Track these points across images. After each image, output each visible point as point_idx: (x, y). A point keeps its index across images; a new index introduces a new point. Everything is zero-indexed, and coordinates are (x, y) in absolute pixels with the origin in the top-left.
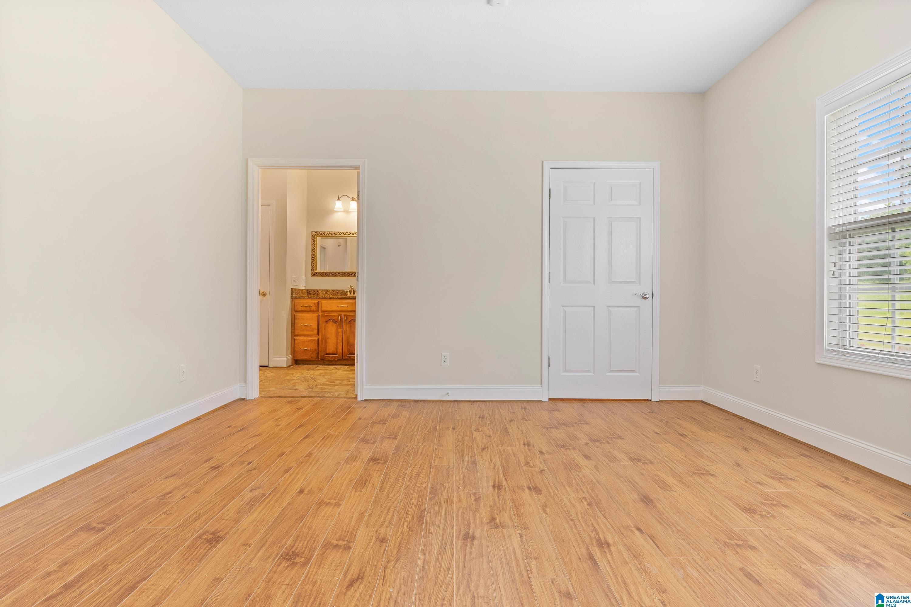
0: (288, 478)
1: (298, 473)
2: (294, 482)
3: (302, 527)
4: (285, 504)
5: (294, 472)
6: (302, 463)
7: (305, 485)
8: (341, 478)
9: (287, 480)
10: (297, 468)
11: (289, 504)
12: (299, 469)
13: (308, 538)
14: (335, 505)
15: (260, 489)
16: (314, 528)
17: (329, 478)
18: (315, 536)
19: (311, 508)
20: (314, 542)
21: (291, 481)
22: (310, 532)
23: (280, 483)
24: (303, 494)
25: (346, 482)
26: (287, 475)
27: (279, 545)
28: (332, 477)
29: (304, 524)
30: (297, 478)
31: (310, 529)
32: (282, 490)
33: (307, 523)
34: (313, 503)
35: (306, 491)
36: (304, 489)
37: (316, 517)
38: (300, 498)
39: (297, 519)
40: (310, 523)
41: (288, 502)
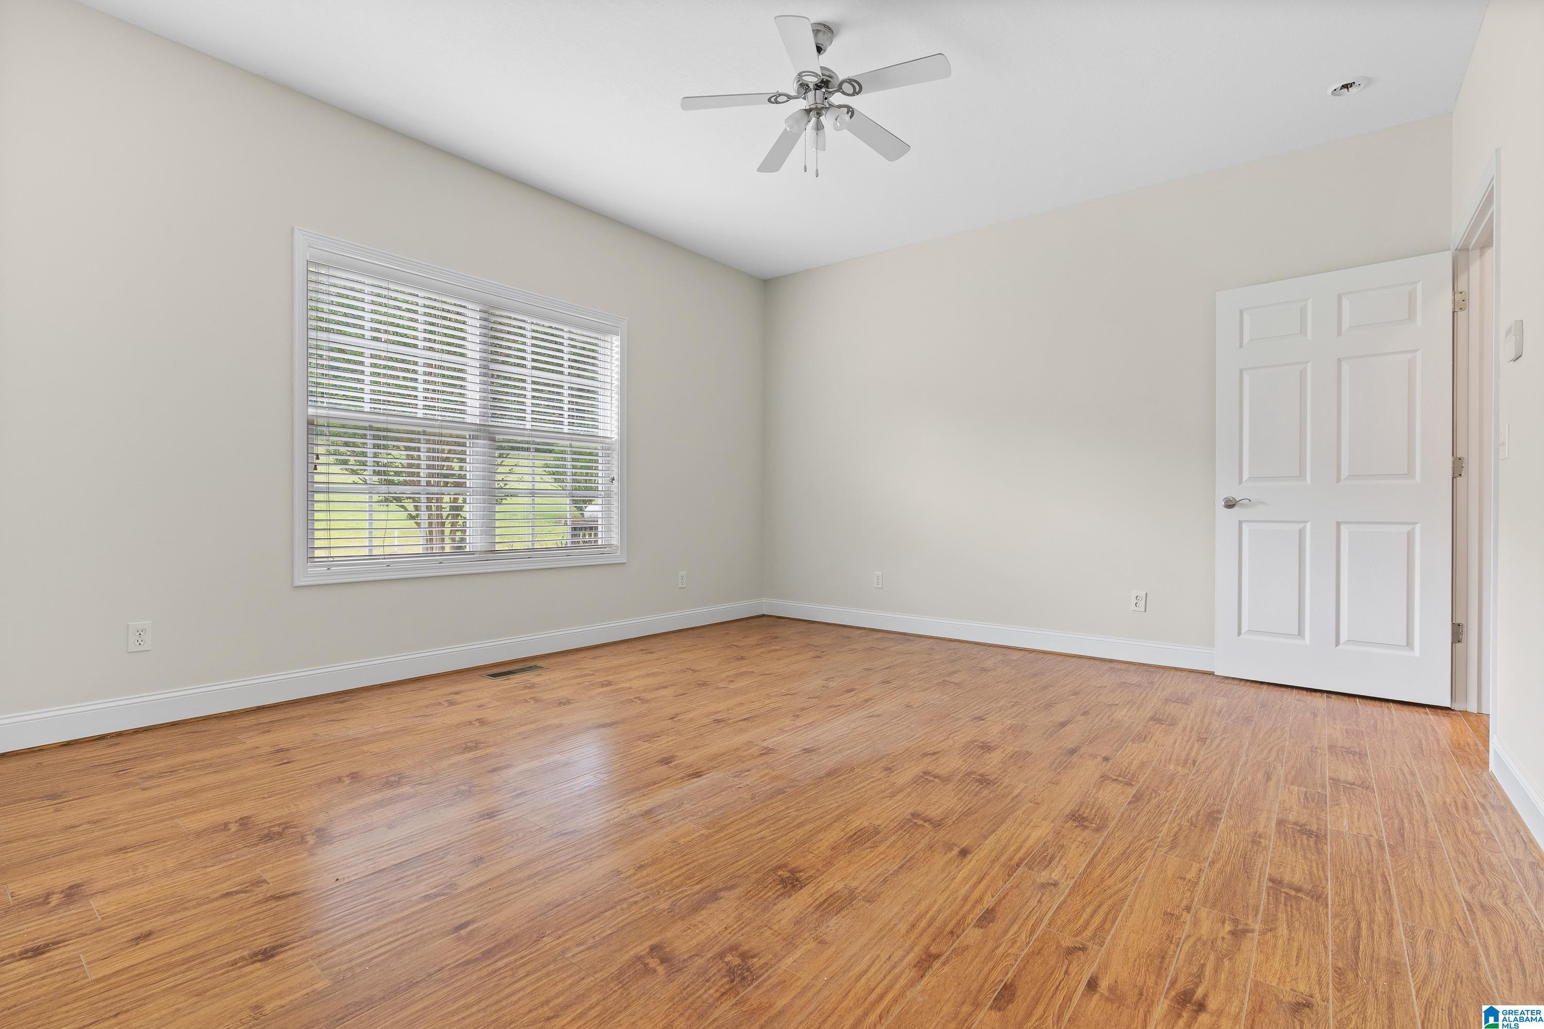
0: (985, 892)
1: (966, 899)
2: (975, 879)
3: (970, 803)
4: (992, 838)
5: (973, 907)
6: (952, 932)
7: (956, 864)
8: (886, 859)
9: (988, 887)
10: (964, 917)
11: (986, 838)
12: (961, 914)
13: (964, 790)
14: (918, 815)
15: (1039, 881)
16: (956, 798)
17: (908, 865)
18: (956, 790)
19: (954, 822)
20: (958, 786)
21: (980, 882)
22: (960, 795)
23: (1001, 883)
24: (962, 847)
25: (882, 848)
26: (989, 902)
27: (997, 793)
28: (900, 868)
29: (967, 805)
30: (967, 886)
31: (961, 798)
32: (997, 865)
33: (962, 805)
34: (949, 828)
35: (956, 851)
36: (958, 856)
37: (949, 809)
38: (967, 842)
39: (975, 813)
40: (958, 804)
41: (987, 841)
